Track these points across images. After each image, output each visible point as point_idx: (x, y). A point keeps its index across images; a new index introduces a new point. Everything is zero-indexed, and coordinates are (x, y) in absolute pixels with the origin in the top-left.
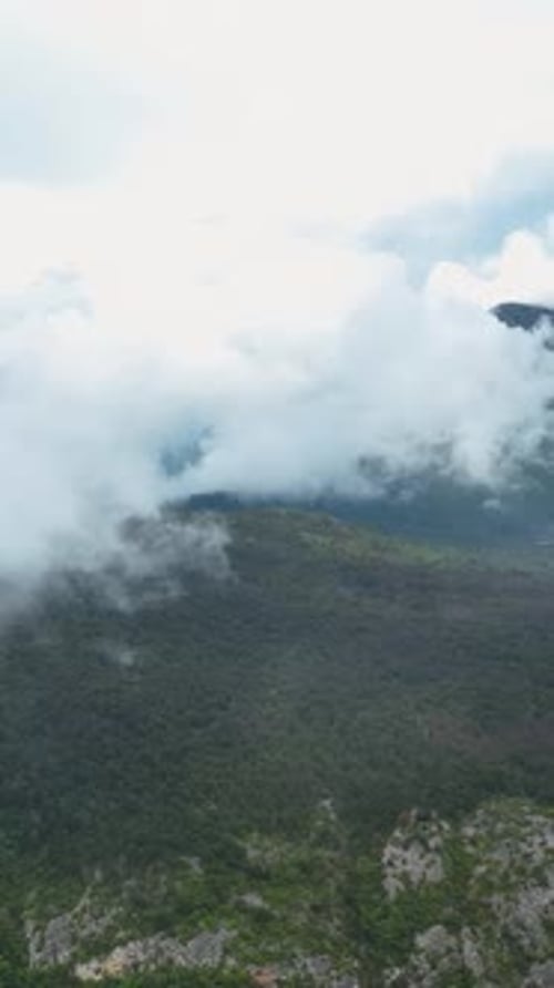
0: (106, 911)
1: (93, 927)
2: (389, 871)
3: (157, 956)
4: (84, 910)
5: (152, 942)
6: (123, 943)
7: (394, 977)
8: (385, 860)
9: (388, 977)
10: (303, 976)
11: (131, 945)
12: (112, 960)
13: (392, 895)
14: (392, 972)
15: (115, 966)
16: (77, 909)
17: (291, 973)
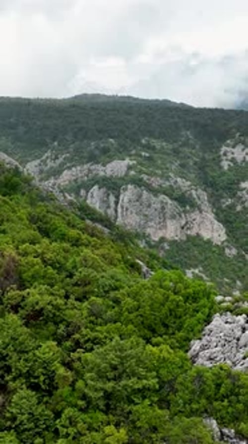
0: (59, 156)
1: (53, 164)
2: (224, 158)
3: (89, 173)
4: (47, 158)
5: (86, 167)
6: (69, 168)
7: (227, 203)
8: (222, 153)
9: (224, 203)
10: (175, 187)
11: (74, 169)
12: (63, 178)
13: (226, 168)
14: (227, 201)
15: (65, 181)
16: (44, 158)
17: (168, 183)
